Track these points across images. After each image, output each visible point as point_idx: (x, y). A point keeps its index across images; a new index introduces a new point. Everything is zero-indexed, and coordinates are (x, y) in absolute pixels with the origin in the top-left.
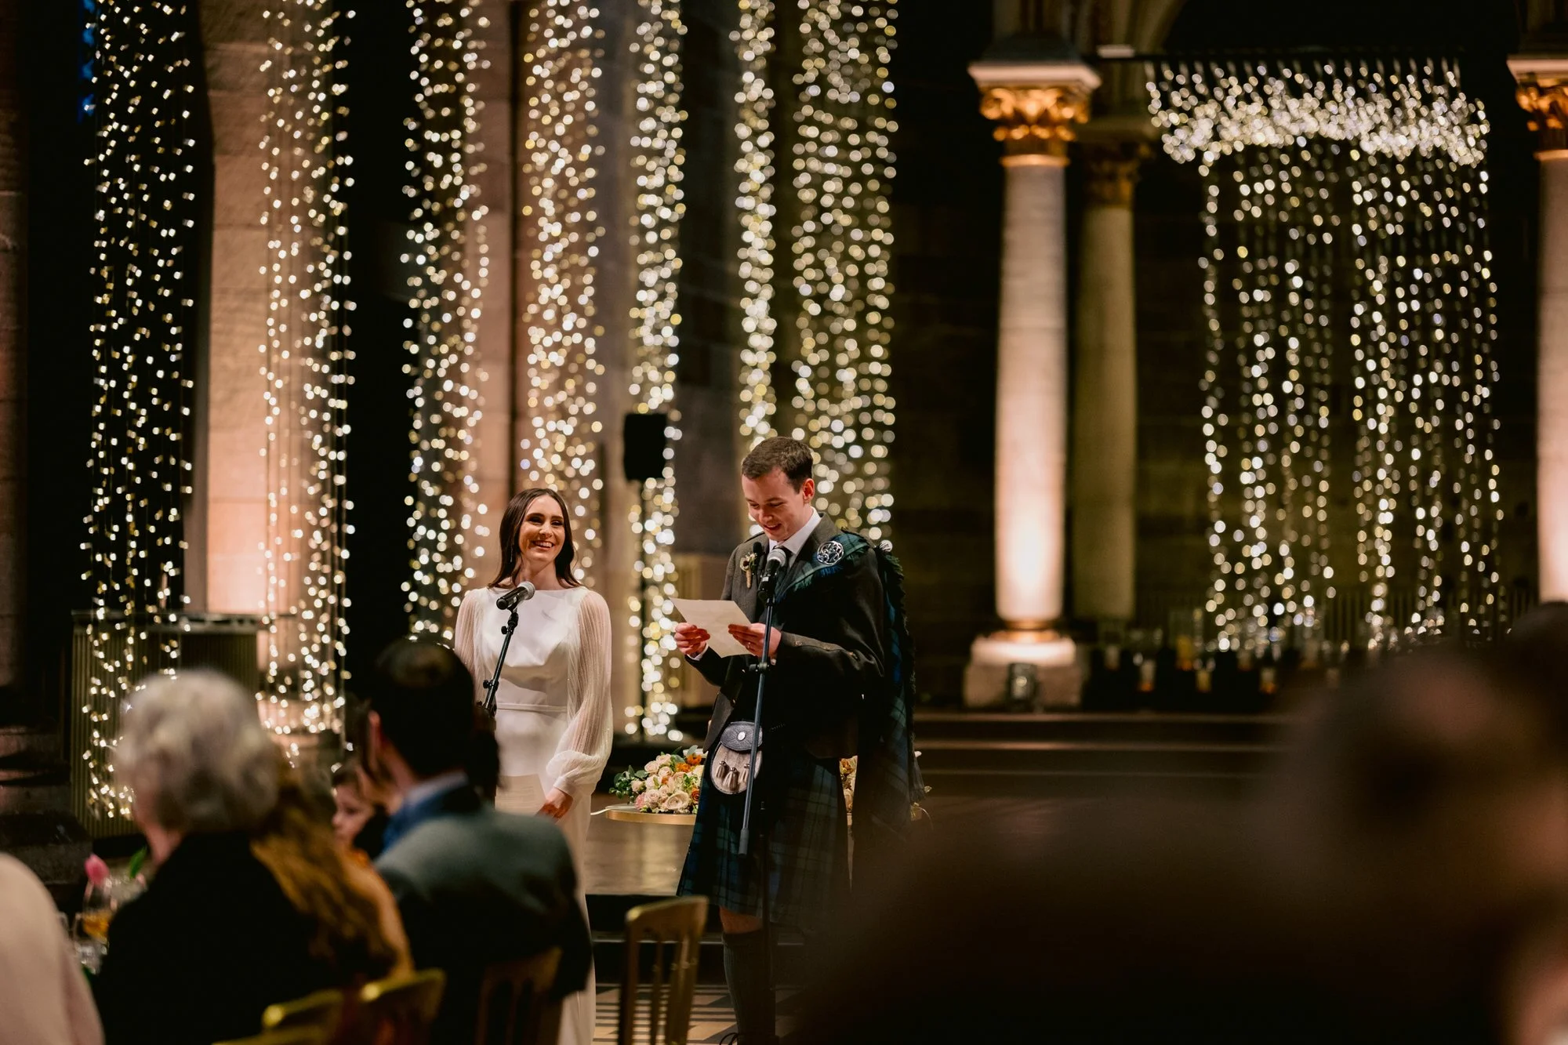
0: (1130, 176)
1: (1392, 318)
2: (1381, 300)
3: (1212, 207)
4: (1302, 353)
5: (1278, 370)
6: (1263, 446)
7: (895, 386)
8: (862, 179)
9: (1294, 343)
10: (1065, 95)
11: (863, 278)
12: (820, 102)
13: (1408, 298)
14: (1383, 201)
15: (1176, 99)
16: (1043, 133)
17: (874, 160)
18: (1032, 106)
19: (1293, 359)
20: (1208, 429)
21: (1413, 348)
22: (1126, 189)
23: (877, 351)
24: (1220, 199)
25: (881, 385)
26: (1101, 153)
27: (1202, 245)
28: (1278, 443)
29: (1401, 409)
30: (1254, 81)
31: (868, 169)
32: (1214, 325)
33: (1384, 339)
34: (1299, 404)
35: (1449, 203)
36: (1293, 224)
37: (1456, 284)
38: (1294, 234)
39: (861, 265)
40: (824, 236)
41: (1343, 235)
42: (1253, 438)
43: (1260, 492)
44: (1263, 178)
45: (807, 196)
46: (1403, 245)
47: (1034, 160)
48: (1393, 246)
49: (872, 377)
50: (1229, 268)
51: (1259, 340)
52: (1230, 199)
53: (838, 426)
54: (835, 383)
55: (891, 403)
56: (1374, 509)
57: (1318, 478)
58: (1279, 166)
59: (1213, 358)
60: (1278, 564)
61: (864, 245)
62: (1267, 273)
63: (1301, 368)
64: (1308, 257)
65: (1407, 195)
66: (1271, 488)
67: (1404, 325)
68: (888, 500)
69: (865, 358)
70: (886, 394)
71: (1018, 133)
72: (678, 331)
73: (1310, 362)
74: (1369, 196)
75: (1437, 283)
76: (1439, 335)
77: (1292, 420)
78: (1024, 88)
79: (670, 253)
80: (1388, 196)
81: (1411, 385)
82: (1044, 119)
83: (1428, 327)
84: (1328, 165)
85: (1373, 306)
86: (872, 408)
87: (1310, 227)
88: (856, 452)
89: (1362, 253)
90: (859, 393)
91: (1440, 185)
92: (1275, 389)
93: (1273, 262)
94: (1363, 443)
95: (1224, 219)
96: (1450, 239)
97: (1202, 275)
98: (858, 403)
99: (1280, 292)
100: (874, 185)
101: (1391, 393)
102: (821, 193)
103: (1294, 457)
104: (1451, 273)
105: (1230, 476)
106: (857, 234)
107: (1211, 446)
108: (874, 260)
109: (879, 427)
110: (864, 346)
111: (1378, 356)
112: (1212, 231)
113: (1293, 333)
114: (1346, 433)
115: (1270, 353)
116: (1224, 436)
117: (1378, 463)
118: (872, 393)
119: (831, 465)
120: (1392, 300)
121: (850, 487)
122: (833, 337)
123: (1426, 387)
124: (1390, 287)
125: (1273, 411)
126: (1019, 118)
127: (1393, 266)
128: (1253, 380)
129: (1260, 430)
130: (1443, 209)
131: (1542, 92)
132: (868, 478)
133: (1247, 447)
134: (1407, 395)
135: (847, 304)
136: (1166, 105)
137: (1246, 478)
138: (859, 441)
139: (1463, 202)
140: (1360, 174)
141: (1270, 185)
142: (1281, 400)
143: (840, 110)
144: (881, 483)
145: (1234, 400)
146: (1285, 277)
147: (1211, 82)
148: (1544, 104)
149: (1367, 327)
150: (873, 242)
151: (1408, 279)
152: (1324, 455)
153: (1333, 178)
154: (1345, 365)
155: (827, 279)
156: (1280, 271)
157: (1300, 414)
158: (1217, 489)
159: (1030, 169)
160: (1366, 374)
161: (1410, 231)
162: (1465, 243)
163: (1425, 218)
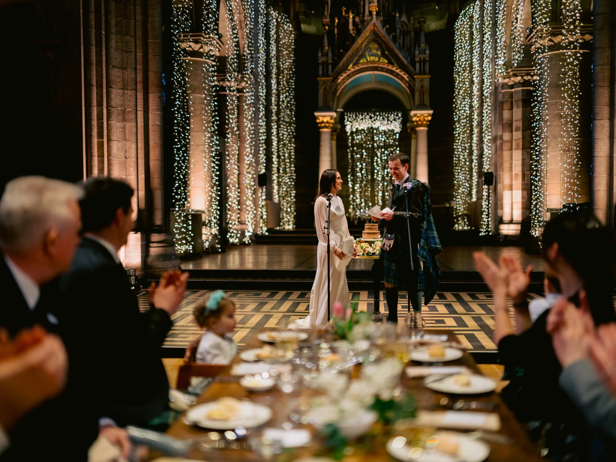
0: (336, 135)
1: (381, 160)
2: (379, 157)
3: (350, 141)
5: (361, 169)
6: (359, 182)
7: (296, 172)
8: (290, 135)
9: (364, 164)
10: (332, 118)
11: (290, 153)
12: (283, 121)
13: (384, 156)
15: (350, 119)
16: (327, 125)
17: (292, 131)
18: (325, 120)
19: (364, 167)
20: (349, 180)
21: (385, 165)
22: (335, 137)
23: (293, 165)
24: (351, 139)
25: (293, 171)
27: (348, 147)
28: (361, 182)
29: (383, 176)
30: (364, 116)
31: (291, 133)
32: (350, 161)
33: (380, 163)
34: (365, 175)
35: (391, 139)
36: (364, 144)
37: (393, 154)
38: (364, 145)
39: (290, 150)
40: (284, 145)
41: (373, 145)
42: (357, 181)
43: (358, 190)
44: (359, 135)
45: (281, 137)
47: (325, 130)
49: (292, 170)
50: (353, 151)
51: (358, 164)
52: (353, 139)
53: (286, 178)
54: (286, 171)
55: (294, 174)
56: (378, 193)
57: (368, 188)
58: (362, 133)
59: (350, 167)
60: (361, 203)
61: (291, 146)
62: (359, 152)
63: (365, 169)
64: (367, 149)
65: (384, 138)
66: (361, 190)
67: (383, 161)
68: (294, 192)
69: (291, 167)
70: (294, 173)
71: (323, 125)
72: (265, 159)
73: (367, 167)
74: (377, 139)
75: (389, 154)
77: (364, 178)
78: (324, 116)
79: (264, 145)
80: (381, 139)
81: (385, 172)
82: (327, 122)
84: (370, 133)
86: (292, 176)
87: (367, 144)
88: (289, 183)
89: (376, 148)
91: (390, 136)
92: (361, 172)
93: (360, 150)
94: (376, 182)
95: (352, 142)
96: (392, 146)
97: (348, 153)
98: (290, 174)
99: (362, 155)
100: (292, 136)
101: (381, 173)
102: (284, 137)
103: (365, 184)
104: (392, 152)
105: (353, 188)
106: (289, 145)
107: (350, 182)
108: (292, 149)
109: (293, 179)
110: (291, 164)
111: (379, 166)
112: (350, 145)
113: (364, 162)
114: (373, 180)
115: (360, 166)
116: (352, 181)
117: (379, 185)
118: (292, 173)
119: (286, 186)
120: (381, 157)
121: (288, 189)
122: (286, 163)
123: (387, 172)
124: (381, 154)
125: (361, 176)
126: (323, 122)
127: (382, 151)
128: (357, 171)
129: (358, 180)
130: (390, 141)
131: (418, 117)
132: (291, 188)
133: (356, 182)
135: (288, 157)
136: (348, 120)
137: (356, 188)
138: (290, 181)
139: (394, 140)
140: (376, 135)
141: (360, 136)
142: (362, 174)
143: (287, 122)
144: (293, 189)
145: (354, 174)
146: (363, 153)
147: (356, 116)
148: (418, 119)
149: (377, 162)
151: (384, 153)
152: (370, 184)
153: (371, 135)
154: (373, 168)
155: (285, 153)
156: (362, 152)
157: (365, 177)
158: (351, 190)
159: (324, 132)
160: (377, 170)
161: (385, 145)
162: (394, 146)
163: (387, 142)
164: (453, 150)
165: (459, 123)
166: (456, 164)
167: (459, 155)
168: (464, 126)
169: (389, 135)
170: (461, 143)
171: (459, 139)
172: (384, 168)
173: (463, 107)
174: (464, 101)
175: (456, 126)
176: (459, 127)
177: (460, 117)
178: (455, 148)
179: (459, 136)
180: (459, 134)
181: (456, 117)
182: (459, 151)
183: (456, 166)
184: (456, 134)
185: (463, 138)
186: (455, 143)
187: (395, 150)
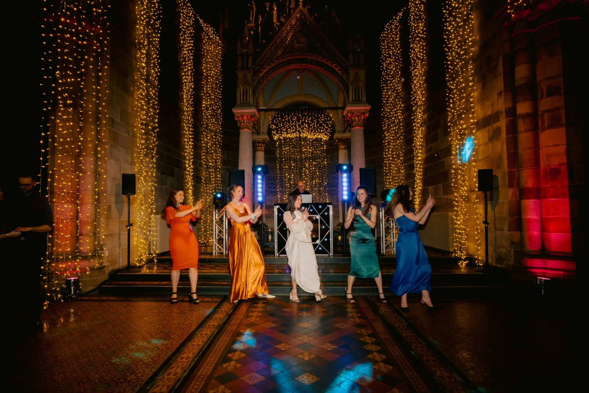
0: (264, 146)
1: (309, 170)
2: (307, 167)
3: (278, 152)
4: (294, 177)
8: (215, 144)
9: (293, 175)
11: (216, 162)
13: (312, 167)
17: (218, 141)
19: (292, 177)
20: (278, 190)
21: (313, 176)
22: (263, 148)
23: (219, 176)
24: (279, 150)
25: (220, 182)
26: (259, 142)
27: (276, 158)
31: (217, 143)
32: (279, 172)
33: (308, 174)
35: (319, 151)
37: (320, 165)
38: (292, 156)
39: (216, 160)
41: (301, 156)
47: (245, 130)
48: (310, 158)
49: (218, 180)
50: (281, 162)
51: (287, 174)
52: (281, 150)
59: (278, 178)
61: (216, 156)
62: (288, 163)
63: (294, 179)
64: (295, 160)
65: (312, 150)
67: (311, 172)
69: (216, 177)
71: (242, 124)
75: (317, 164)
76: (318, 173)
80: (309, 150)
83: (315, 172)
85: (306, 169)
86: (218, 186)
87: (295, 155)
89: (304, 159)
90: (215, 183)
91: (317, 148)
92: (290, 183)
93: (289, 161)
95: (280, 154)
96: (319, 157)
97: (277, 163)
98: (215, 185)
99: (290, 166)
100: (218, 146)
101: (309, 183)
102: (207, 145)
104: (319, 163)
105: (282, 198)
106: (215, 154)
107: (279, 193)
108: (218, 159)
109: (219, 189)
110: (216, 174)
111: (307, 177)
112: (278, 156)
113: (292, 173)
115: (288, 177)
116: (281, 191)
118: (218, 183)
120: (310, 168)
122: (210, 172)
123: (315, 183)
124: (309, 165)
125: (289, 187)
127: (310, 162)
128: (286, 181)
129: (287, 190)
131: (353, 114)
133: (284, 193)
134: (312, 183)
135: (213, 167)
136: (273, 123)
140: (303, 146)
141: (288, 148)
143: (211, 131)
145: (282, 185)
149: (305, 172)
150: (218, 156)
151: (312, 164)
153: (299, 147)
156: (290, 163)
161: (312, 156)
162: (322, 158)
163: (315, 154)
164: (382, 159)
165: (388, 132)
166: (386, 173)
167: (390, 164)
168: (395, 133)
169: (317, 146)
170: (392, 151)
171: (390, 148)
172: (312, 179)
173: (393, 115)
174: (395, 107)
175: (385, 135)
176: (388, 136)
177: (389, 125)
178: (386, 158)
179: (389, 144)
180: (389, 142)
181: (385, 127)
182: (390, 160)
183: (386, 176)
184: (385, 143)
185: (394, 146)
186: (384, 152)
187: (322, 161)
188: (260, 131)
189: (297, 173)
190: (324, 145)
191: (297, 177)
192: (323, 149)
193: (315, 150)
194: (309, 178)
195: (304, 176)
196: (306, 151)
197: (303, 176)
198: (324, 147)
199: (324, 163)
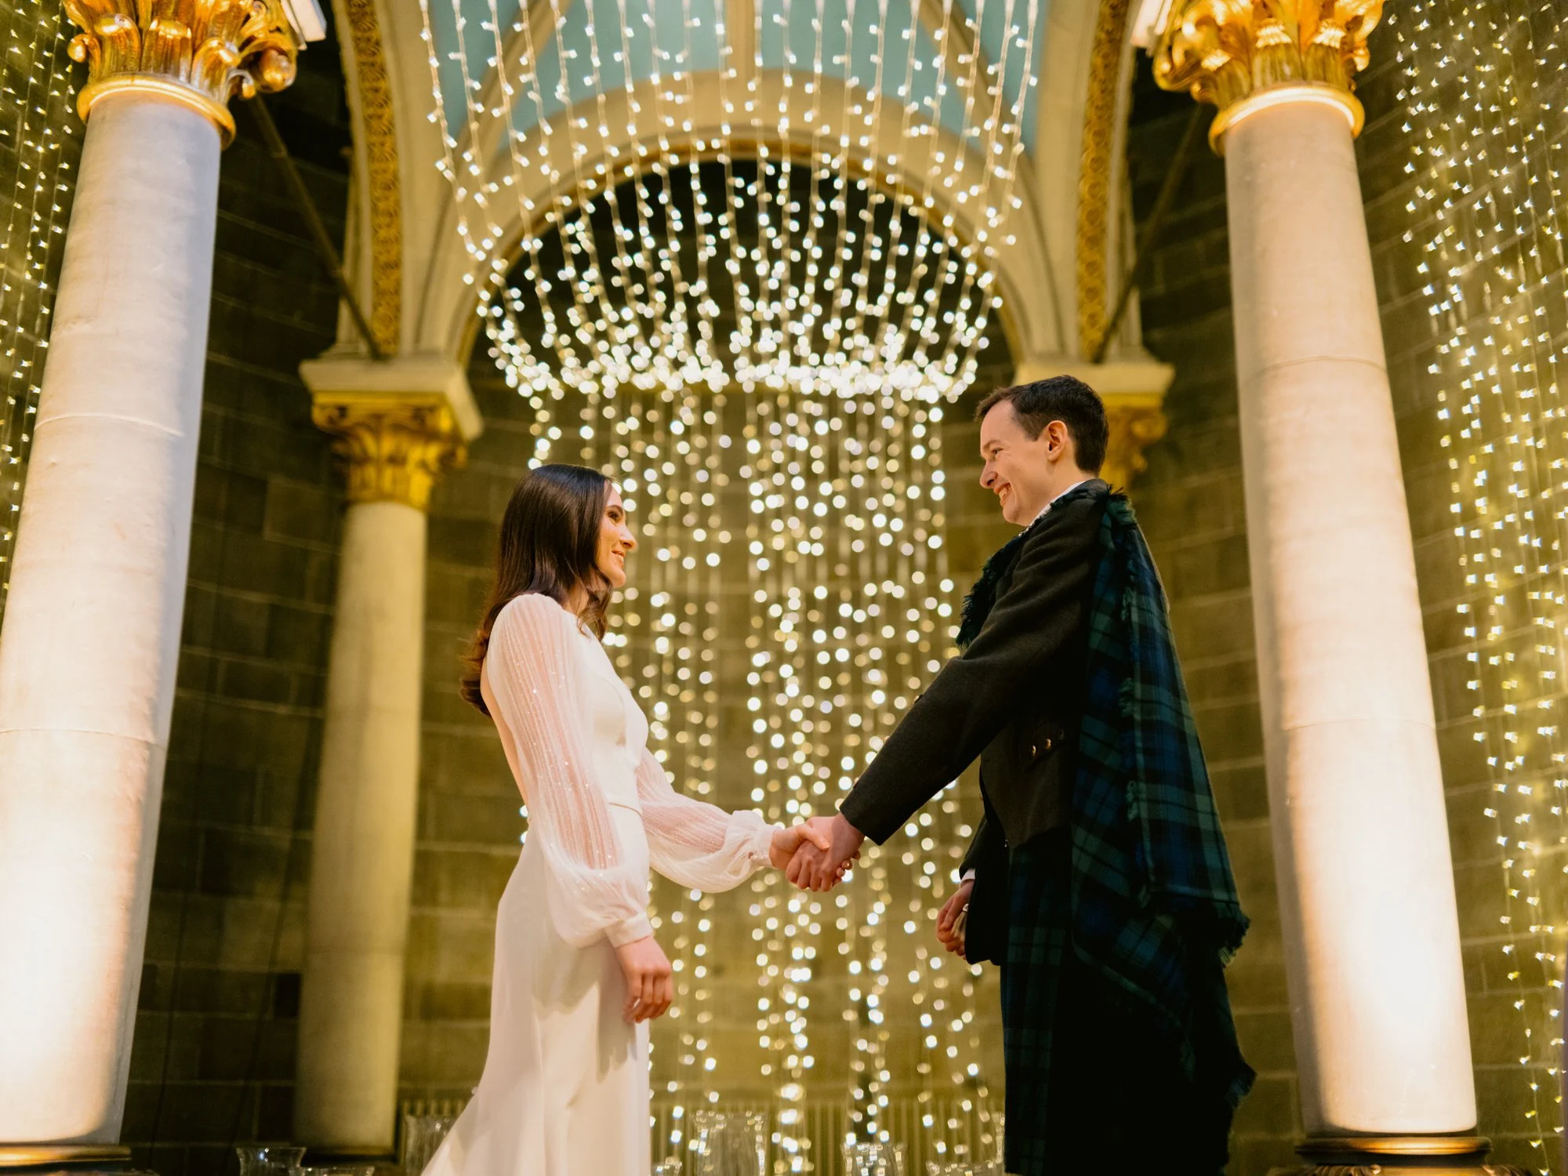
0: (423, 465)
1: (809, 673)
2: (791, 648)
4: (673, 724)
9: (663, 710)
13: (831, 645)
14: (794, 511)
19: (660, 733)
21: (837, 718)
22: (420, 485)
29: (824, 804)
33: (795, 703)
35: (889, 514)
36: (663, 541)
37: (901, 626)
38: (664, 555)
41: (735, 555)
46: (822, 571)
48: (808, 572)
56: (784, 959)
58: (645, 462)
62: (625, 608)
64: (683, 586)
65: (829, 500)
67: (824, 682)
73: (685, 737)
74: (775, 501)
75: (873, 625)
76: (878, 698)
80: (802, 503)
81: (837, 772)
83: (859, 688)
85: (780, 655)
87: (687, 546)
89: (762, 581)
93: (633, 595)
96: (893, 564)
99: (642, 636)
101: (808, 782)
104: (893, 611)
113: (662, 695)
120: (809, 651)
124: (806, 628)
127: (809, 600)
130: (879, 521)
134: (832, 783)
139: (909, 513)
140: (761, 474)
141: (631, 485)
146: (649, 615)
149: (769, 689)
151: (832, 620)
153: (722, 479)
154: (739, 742)
156: (643, 606)
160: (769, 754)
161: (832, 555)
162: (912, 569)
163: (854, 535)
165: (1473, 338)
169: (871, 474)
175: (1447, 361)
179: (1492, 430)
186: (1452, 498)
187: (914, 599)
188: (396, 338)
189: (701, 689)
190: (926, 466)
191: (701, 729)
192: (926, 501)
193: (855, 508)
194: (809, 737)
195: (765, 713)
196: (779, 513)
197: (753, 716)
198: (927, 486)
199: (933, 615)
